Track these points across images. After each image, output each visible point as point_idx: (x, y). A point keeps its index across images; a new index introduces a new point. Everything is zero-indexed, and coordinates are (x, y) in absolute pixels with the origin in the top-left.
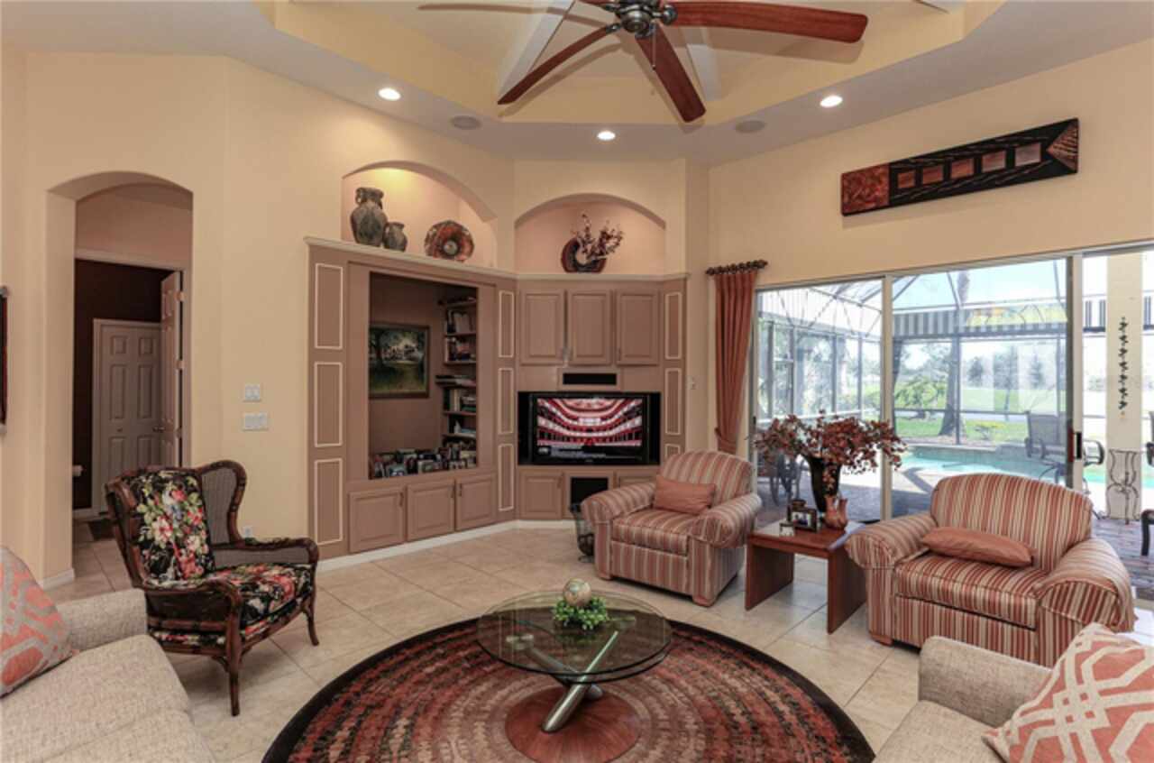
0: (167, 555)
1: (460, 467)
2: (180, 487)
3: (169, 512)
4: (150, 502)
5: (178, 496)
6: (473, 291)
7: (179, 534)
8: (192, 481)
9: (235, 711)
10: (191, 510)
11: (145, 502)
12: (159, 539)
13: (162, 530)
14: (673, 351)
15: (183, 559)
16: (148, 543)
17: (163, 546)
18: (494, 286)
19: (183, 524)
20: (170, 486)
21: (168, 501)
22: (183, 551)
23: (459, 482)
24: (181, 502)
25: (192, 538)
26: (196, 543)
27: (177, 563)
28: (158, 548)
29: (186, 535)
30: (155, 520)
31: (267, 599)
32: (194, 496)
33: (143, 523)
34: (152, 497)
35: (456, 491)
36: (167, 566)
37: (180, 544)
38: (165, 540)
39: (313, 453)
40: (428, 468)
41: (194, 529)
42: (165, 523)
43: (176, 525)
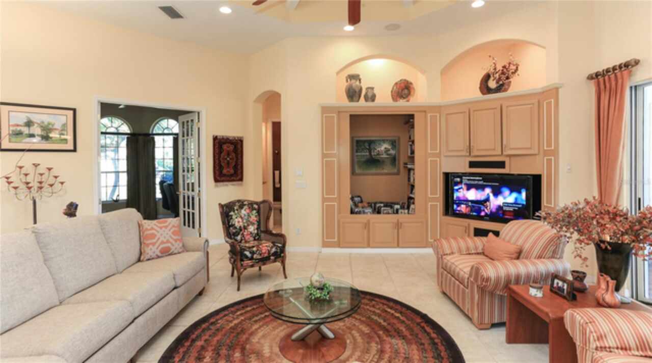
0: (239, 231)
1: (405, 213)
2: (249, 208)
3: (243, 216)
4: (236, 212)
5: (248, 211)
6: (412, 116)
7: (246, 225)
8: (256, 206)
9: (238, 289)
10: (252, 216)
11: (234, 211)
12: (237, 225)
13: (239, 222)
14: (549, 145)
15: (245, 233)
16: (233, 225)
17: (238, 227)
18: (425, 112)
19: (248, 221)
20: (246, 207)
21: (244, 212)
22: (246, 231)
23: (400, 221)
24: (248, 213)
25: (250, 227)
26: (252, 229)
27: (243, 234)
28: (236, 228)
29: (248, 225)
30: (237, 218)
31: (253, 253)
32: (254, 212)
33: (232, 218)
34: (237, 210)
35: (398, 226)
36: (239, 234)
37: (245, 228)
38: (239, 226)
39: (324, 200)
40: (385, 212)
41: (253, 224)
42: (240, 220)
43: (245, 221)
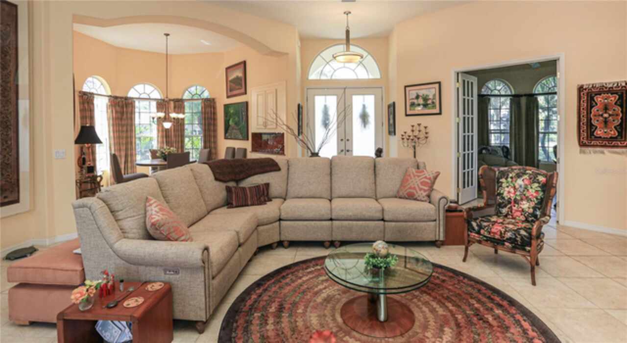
0: (507, 202)
2: (531, 179)
3: (517, 187)
4: (509, 180)
5: (526, 182)
7: (518, 198)
10: (530, 190)
11: (506, 179)
12: (505, 194)
13: (509, 192)
15: (515, 208)
17: (506, 198)
19: (522, 194)
20: (526, 177)
22: (517, 205)
24: (526, 185)
25: (524, 202)
26: (526, 205)
27: (511, 208)
28: (503, 198)
29: (522, 200)
30: (508, 187)
33: (501, 186)
34: (512, 178)
36: (505, 206)
37: (516, 201)
38: (509, 197)
41: (528, 199)
42: (512, 190)
43: (518, 193)
